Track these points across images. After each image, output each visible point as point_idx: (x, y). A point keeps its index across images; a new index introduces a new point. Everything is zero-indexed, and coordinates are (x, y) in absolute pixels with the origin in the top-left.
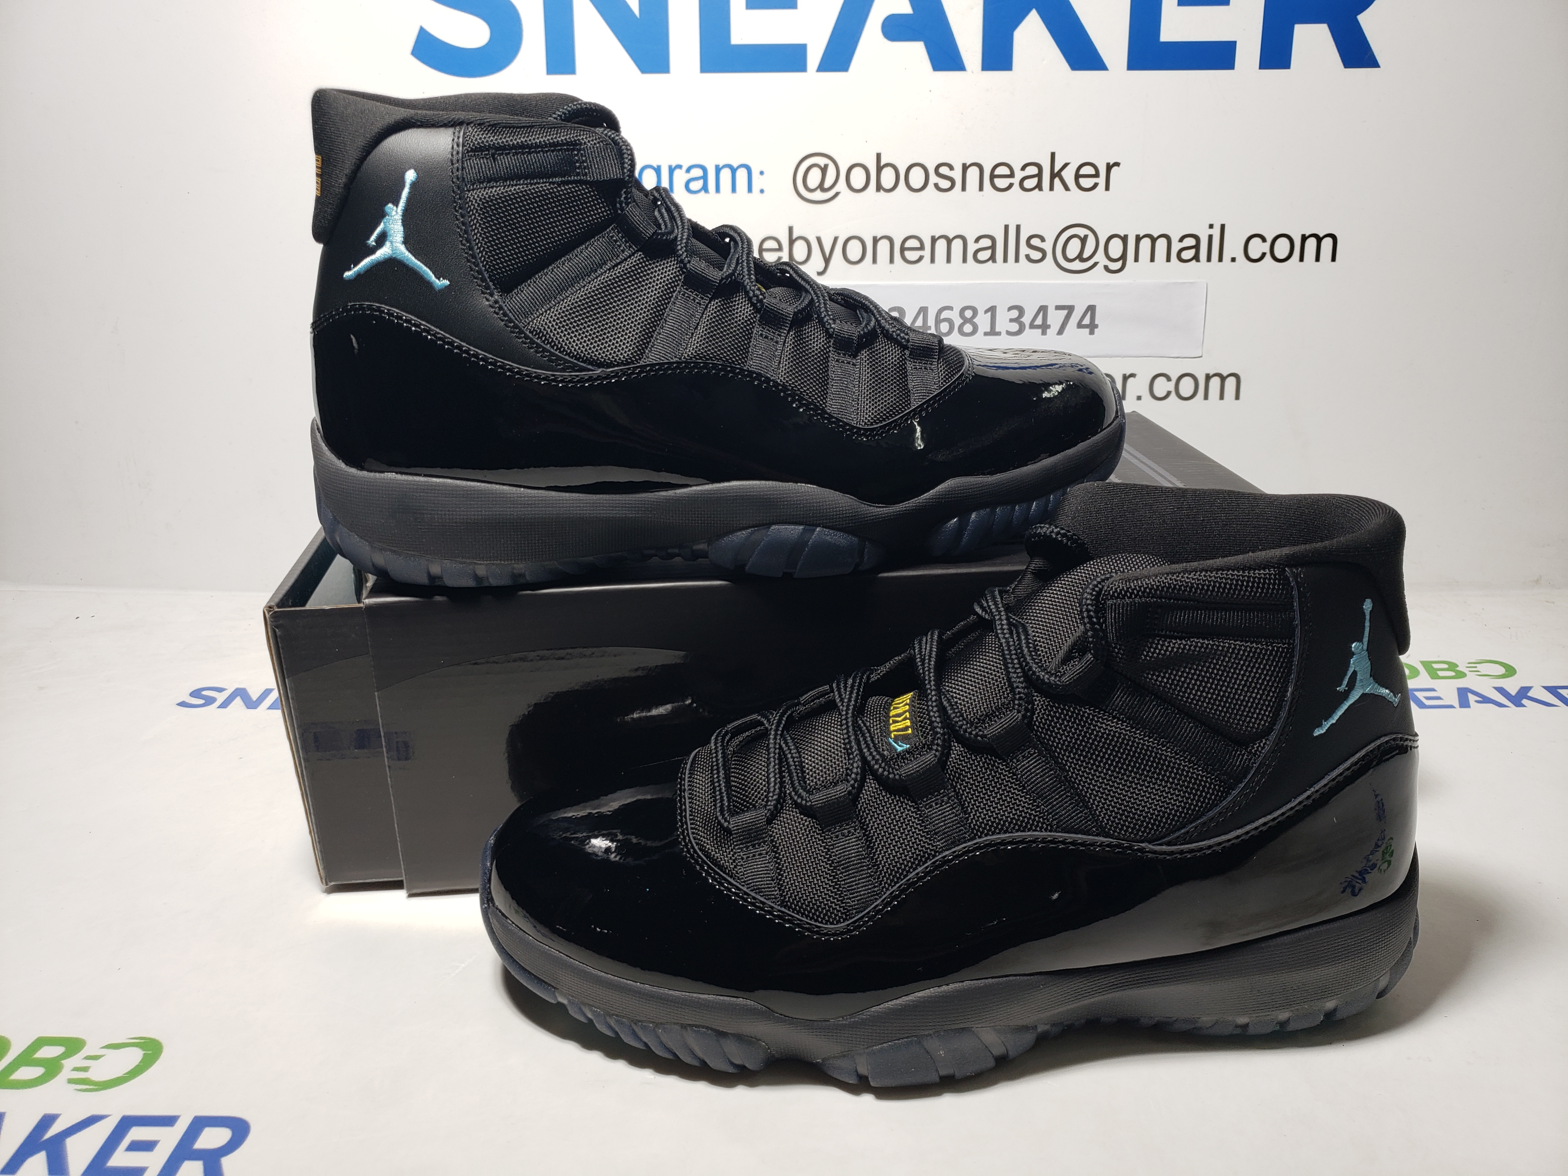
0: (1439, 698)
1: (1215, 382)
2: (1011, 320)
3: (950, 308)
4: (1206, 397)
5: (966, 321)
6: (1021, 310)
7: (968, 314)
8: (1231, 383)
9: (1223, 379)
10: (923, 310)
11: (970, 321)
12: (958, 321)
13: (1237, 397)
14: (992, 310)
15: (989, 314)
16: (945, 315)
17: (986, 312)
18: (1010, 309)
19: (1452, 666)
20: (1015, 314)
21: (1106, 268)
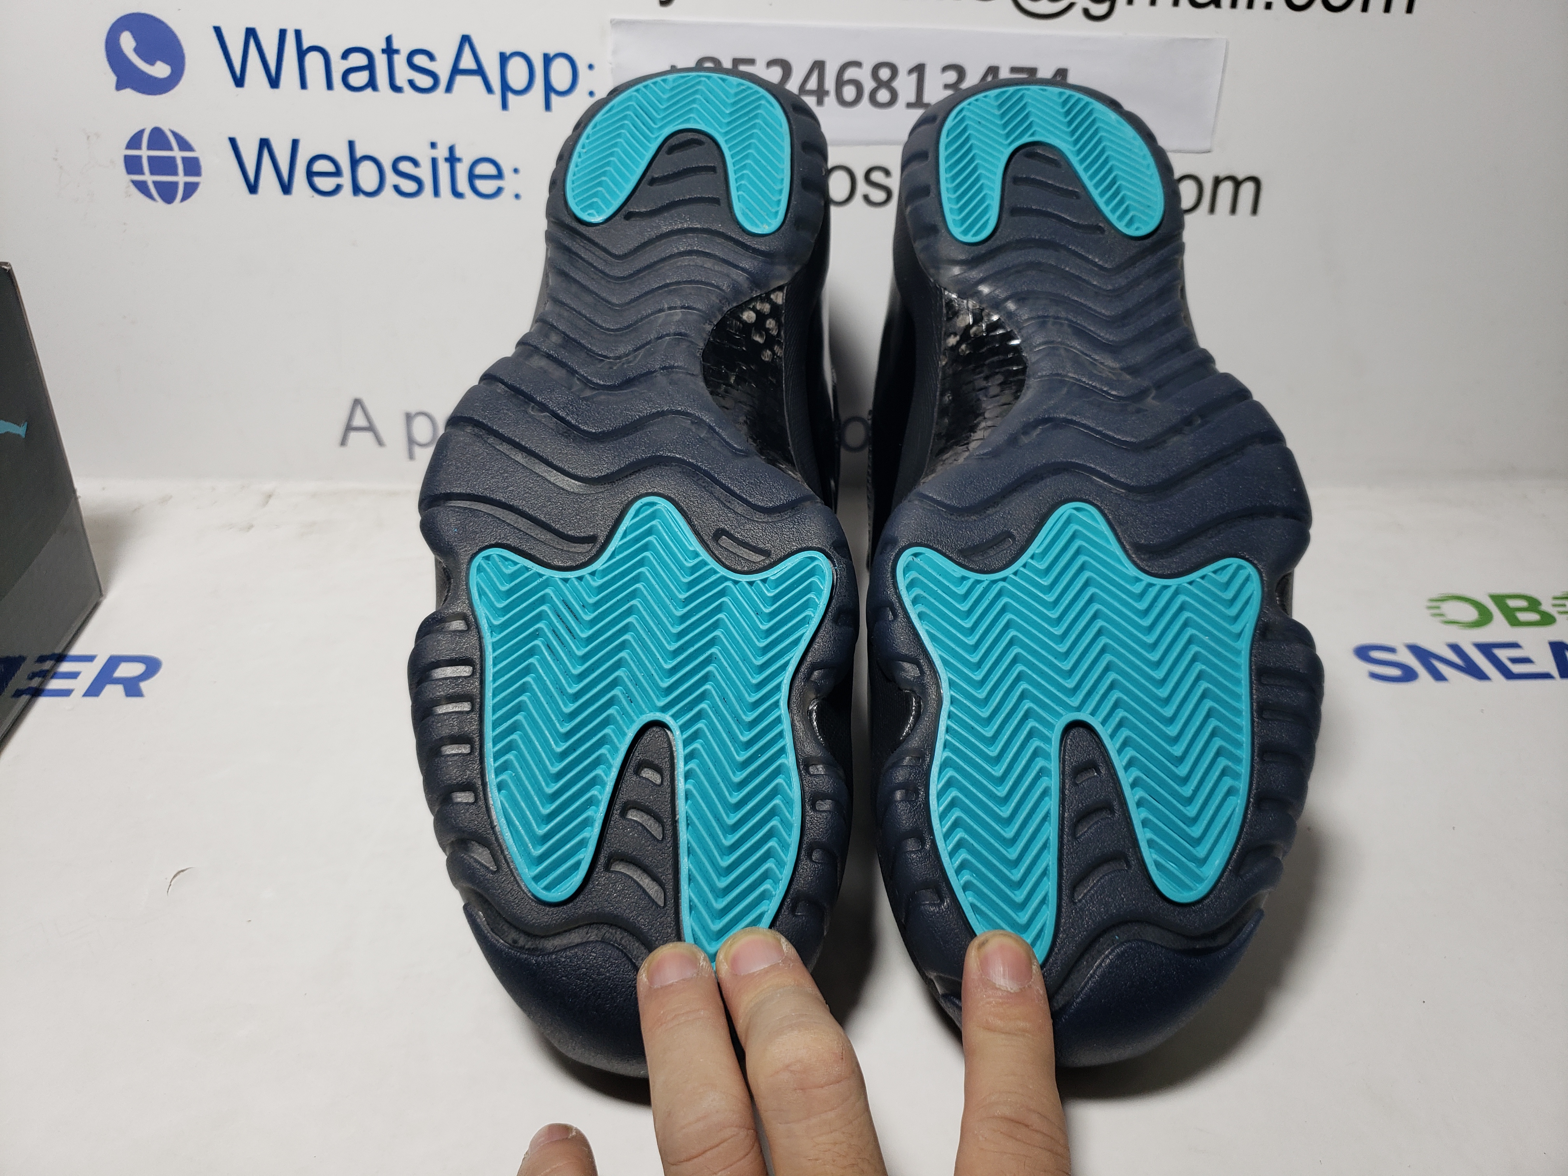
0: (1527, 660)
1: (1226, 189)
2: (946, 86)
3: (858, 64)
4: (1212, 209)
5: (881, 84)
6: (961, 71)
7: (885, 74)
8: (1248, 189)
9: (1238, 184)
10: (819, 66)
11: (887, 85)
12: (869, 85)
13: (1255, 211)
14: (919, 70)
15: (914, 76)
16: (850, 74)
17: (911, 72)
18: (945, 69)
19: (1533, 604)
20: (951, 77)
21: (1086, 12)
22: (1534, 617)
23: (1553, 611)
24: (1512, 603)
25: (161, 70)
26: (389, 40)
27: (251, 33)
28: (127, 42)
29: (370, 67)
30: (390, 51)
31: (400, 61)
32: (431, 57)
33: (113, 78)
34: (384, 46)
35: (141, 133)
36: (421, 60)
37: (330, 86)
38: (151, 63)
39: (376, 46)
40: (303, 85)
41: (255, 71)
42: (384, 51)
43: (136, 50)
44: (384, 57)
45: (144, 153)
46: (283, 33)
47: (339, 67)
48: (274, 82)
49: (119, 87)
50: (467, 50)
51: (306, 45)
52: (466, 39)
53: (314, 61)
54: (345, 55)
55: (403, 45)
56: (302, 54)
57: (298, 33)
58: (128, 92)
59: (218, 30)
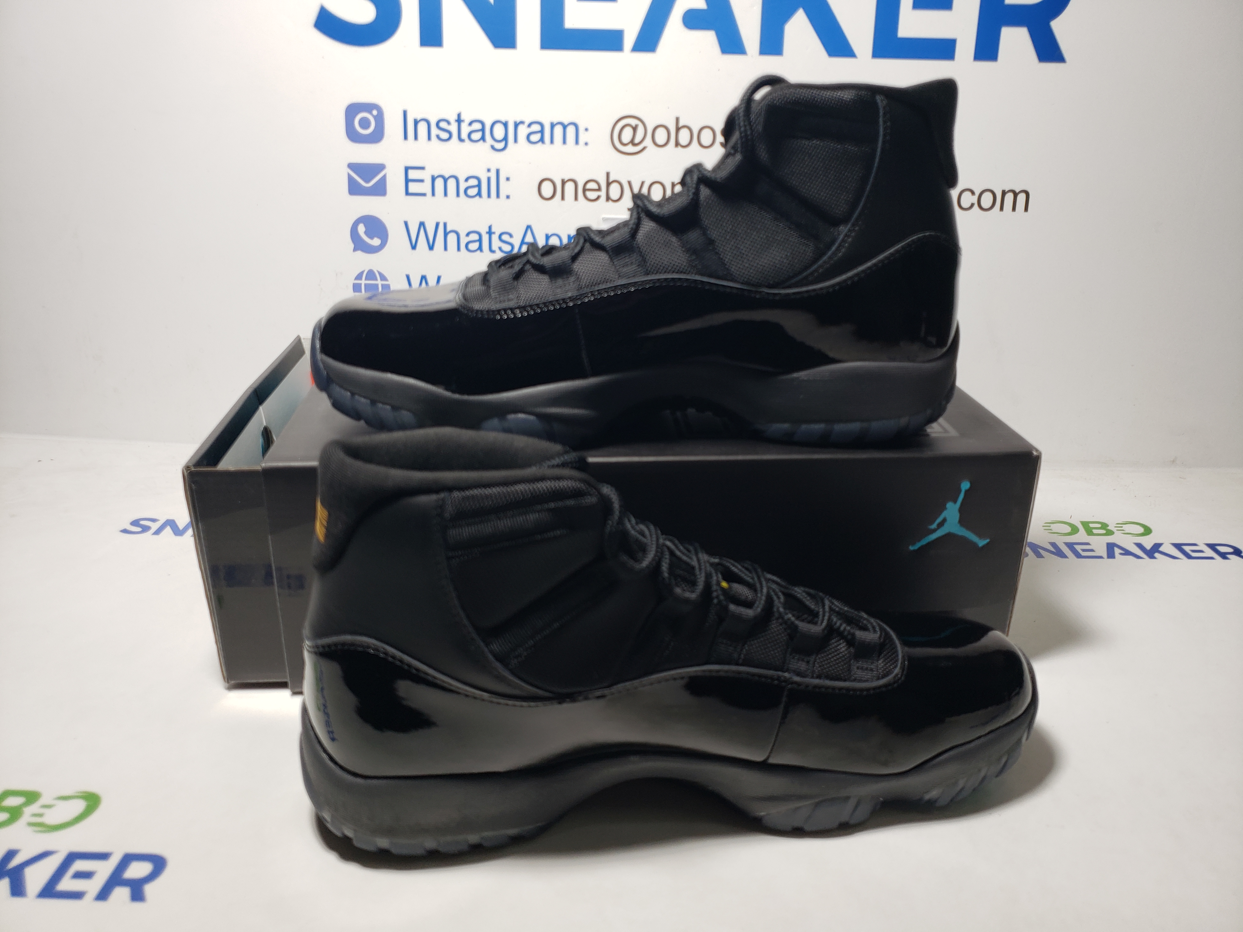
22: (1104, 532)
23: (1114, 529)
24: (1091, 525)
25: (376, 242)
26: (490, 227)
27: (422, 224)
28: (361, 229)
29: (480, 240)
30: (490, 233)
31: (495, 238)
32: (511, 236)
33: (352, 246)
34: (488, 230)
35: (362, 273)
36: (505, 237)
37: (459, 249)
38: (372, 238)
39: (484, 231)
40: (446, 249)
41: (422, 242)
42: (487, 233)
43: (366, 233)
44: (487, 236)
45: (363, 282)
46: (437, 225)
47: (464, 240)
48: (431, 248)
49: (355, 250)
50: (529, 232)
51: (448, 229)
52: (529, 227)
53: (452, 238)
54: (468, 235)
55: (497, 230)
56: (446, 234)
57: (445, 225)
58: (359, 253)
59: (406, 223)
